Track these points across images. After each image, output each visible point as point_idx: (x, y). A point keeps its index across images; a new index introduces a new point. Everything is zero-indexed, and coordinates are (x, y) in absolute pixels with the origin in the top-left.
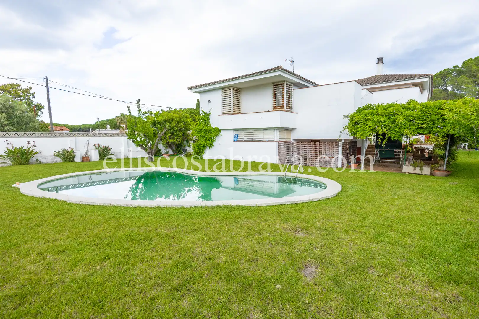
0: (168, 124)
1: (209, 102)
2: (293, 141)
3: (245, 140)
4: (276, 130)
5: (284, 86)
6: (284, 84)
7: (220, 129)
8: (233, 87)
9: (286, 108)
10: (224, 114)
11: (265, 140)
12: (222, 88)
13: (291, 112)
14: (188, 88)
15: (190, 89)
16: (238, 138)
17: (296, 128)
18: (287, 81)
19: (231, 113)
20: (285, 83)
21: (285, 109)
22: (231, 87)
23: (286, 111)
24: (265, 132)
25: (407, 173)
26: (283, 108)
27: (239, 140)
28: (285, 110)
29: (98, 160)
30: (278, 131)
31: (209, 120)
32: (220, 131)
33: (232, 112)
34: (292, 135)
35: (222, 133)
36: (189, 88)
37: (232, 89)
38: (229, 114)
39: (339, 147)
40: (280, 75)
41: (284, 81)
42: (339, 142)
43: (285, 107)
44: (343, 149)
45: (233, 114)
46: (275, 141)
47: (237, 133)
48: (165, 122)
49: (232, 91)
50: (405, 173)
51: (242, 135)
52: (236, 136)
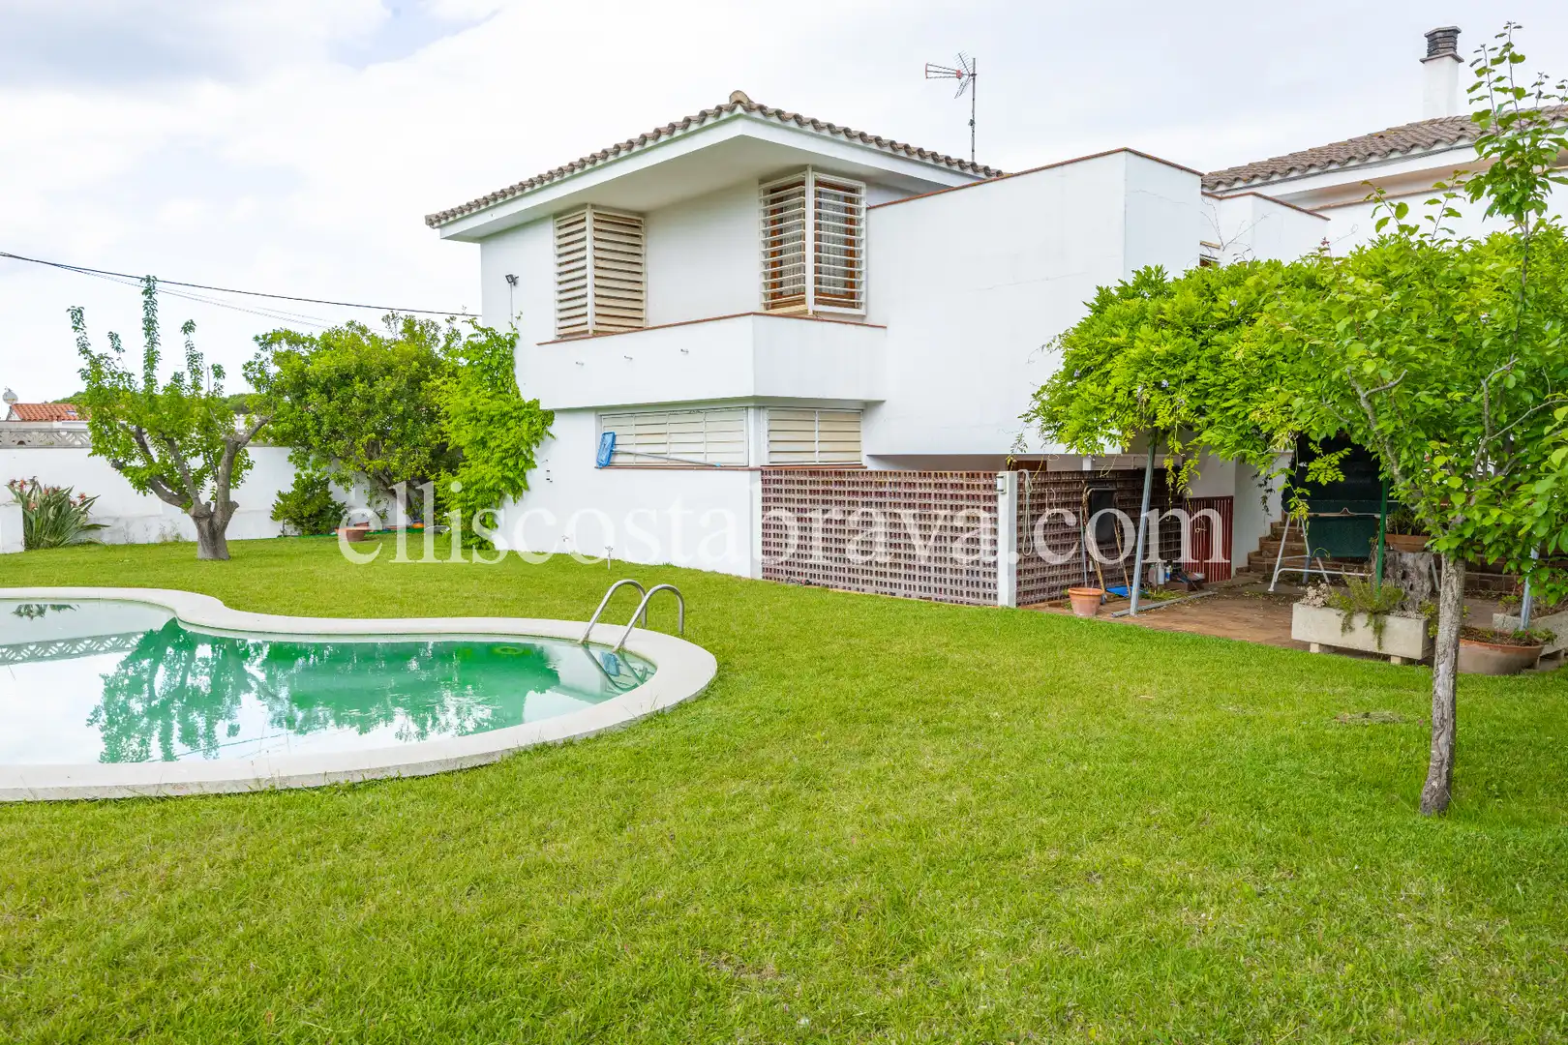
0: (359, 387)
1: (512, 280)
2: (873, 466)
3: (640, 459)
4: (751, 411)
5: (802, 194)
6: (803, 183)
7: (544, 406)
8: (594, 206)
9: (817, 302)
10: (564, 338)
11: (710, 460)
12: (557, 215)
13: (860, 321)
14: (426, 217)
15: (436, 225)
16: (612, 453)
17: (879, 403)
18: (815, 169)
19: (587, 332)
20: (810, 179)
21: (810, 305)
22: (584, 206)
23: (817, 317)
24: (716, 421)
25: (1315, 649)
26: (802, 301)
27: (618, 459)
28: (810, 313)
29: (21, 548)
30: (765, 415)
31: (512, 365)
32: (548, 416)
33: (590, 327)
34: (863, 437)
35: (558, 426)
36: (433, 221)
37: (589, 216)
38: (583, 335)
39: (1000, 498)
40: (742, 140)
41: (803, 168)
42: (1000, 474)
43: (810, 296)
44: (1020, 507)
45: (597, 334)
46: (752, 465)
47: (611, 425)
48: (345, 378)
49: (589, 224)
50: (1306, 646)
51: (631, 437)
52: (609, 438)
